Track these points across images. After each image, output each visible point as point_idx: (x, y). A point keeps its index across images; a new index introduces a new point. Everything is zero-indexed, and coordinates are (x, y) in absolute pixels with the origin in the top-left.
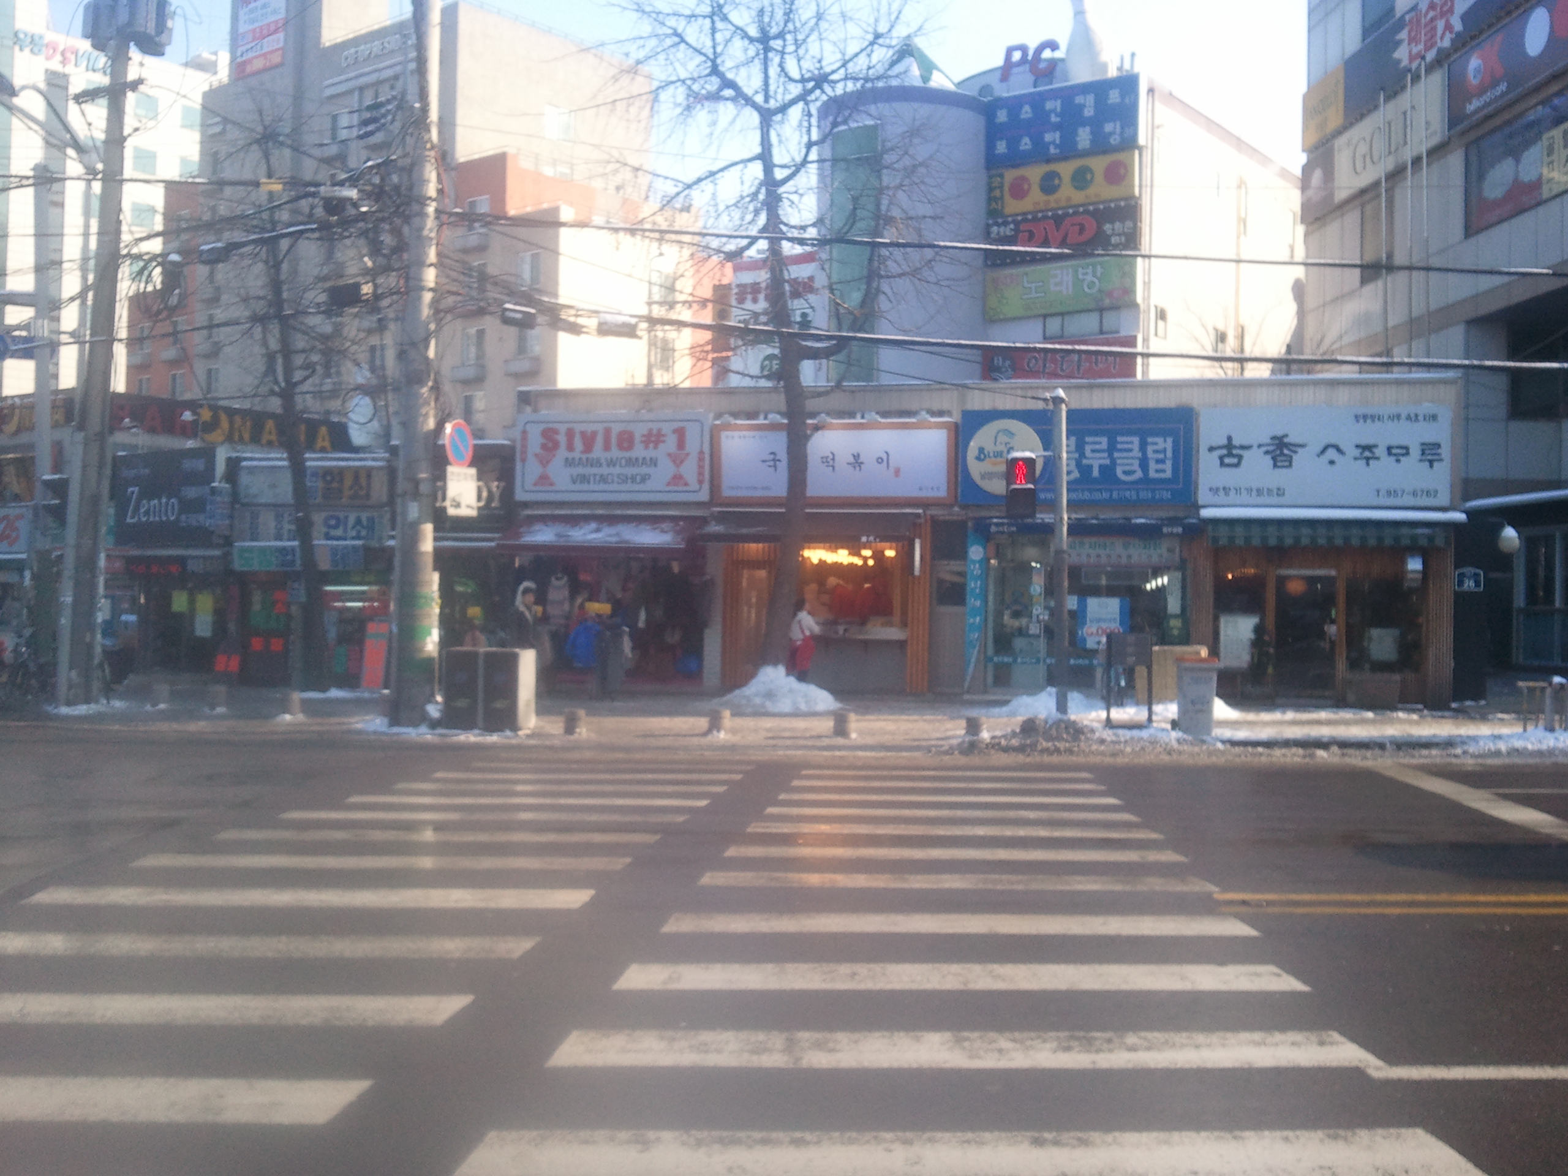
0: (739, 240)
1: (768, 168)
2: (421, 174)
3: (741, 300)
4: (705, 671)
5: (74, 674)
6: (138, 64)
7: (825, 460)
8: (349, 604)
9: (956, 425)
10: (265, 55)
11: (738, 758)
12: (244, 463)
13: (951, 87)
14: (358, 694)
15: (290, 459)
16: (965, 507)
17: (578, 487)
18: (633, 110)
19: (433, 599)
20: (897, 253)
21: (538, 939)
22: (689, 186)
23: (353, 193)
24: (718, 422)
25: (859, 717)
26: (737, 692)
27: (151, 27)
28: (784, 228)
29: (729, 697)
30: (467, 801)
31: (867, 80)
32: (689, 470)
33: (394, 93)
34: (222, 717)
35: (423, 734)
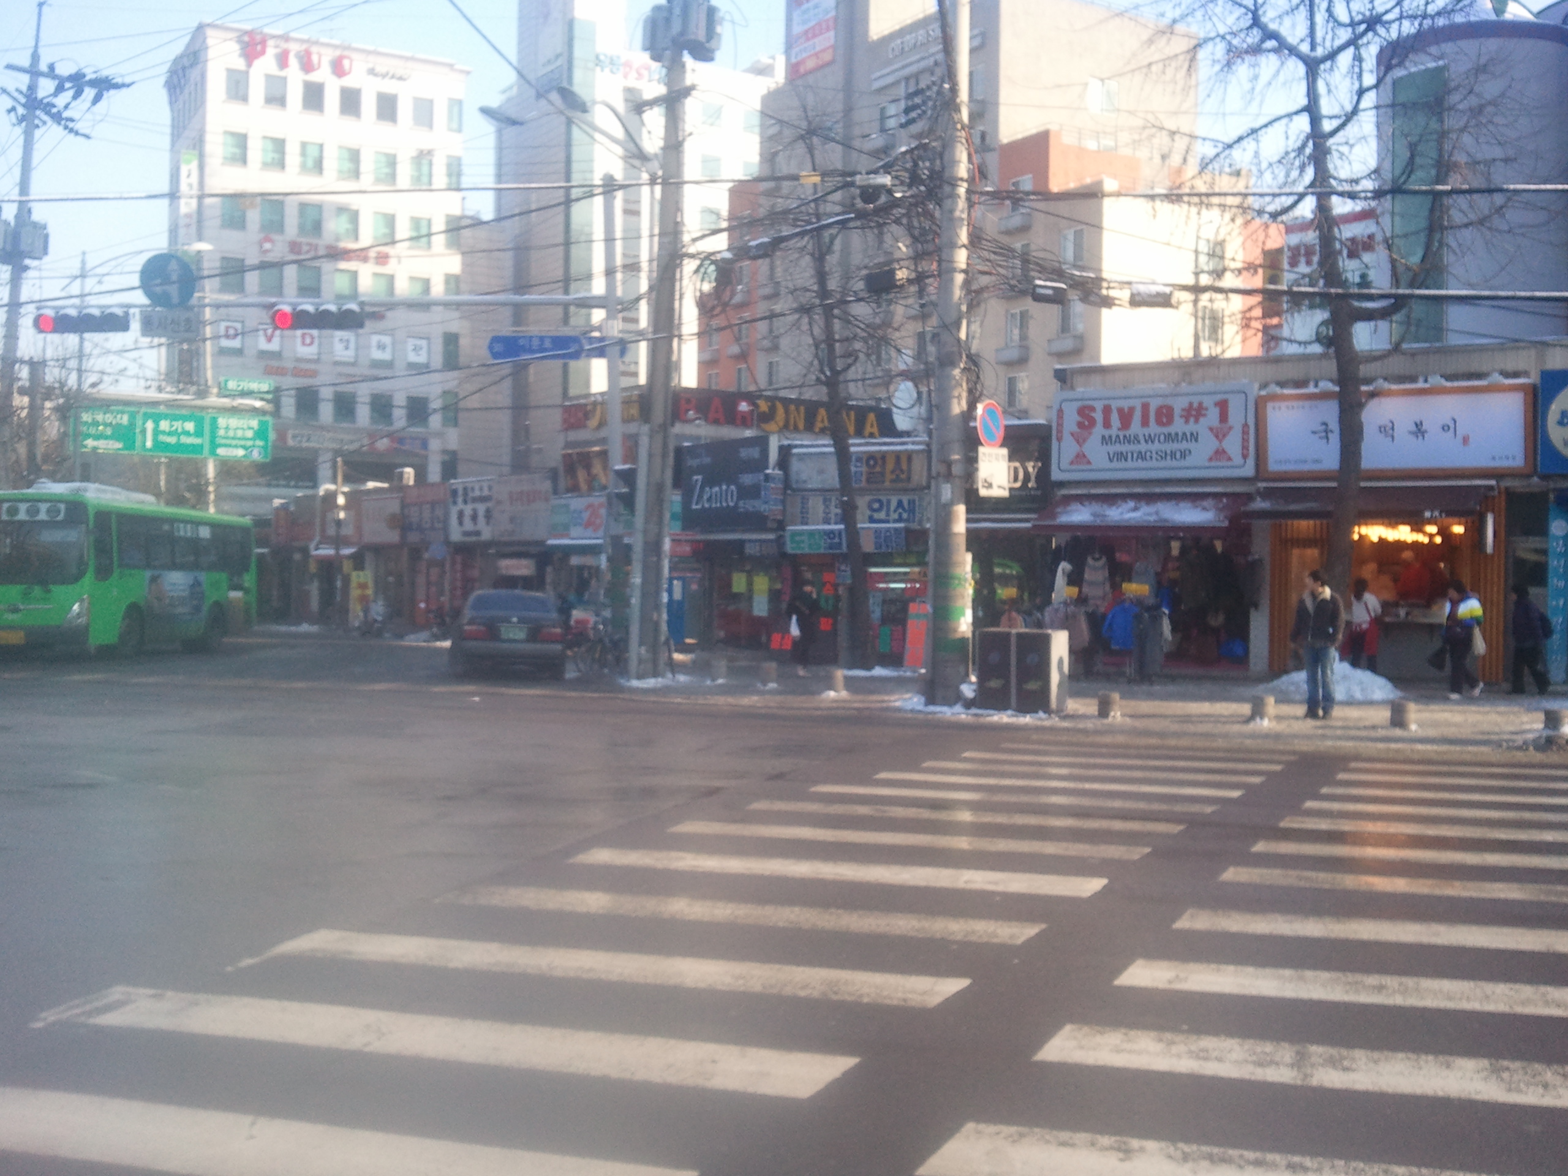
0: (1283, 198)
1: (1315, 120)
2: (953, 154)
3: (1294, 263)
4: (1252, 655)
5: (643, 650)
6: (694, 70)
7: (1382, 429)
8: (893, 586)
9: (1534, 387)
10: (816, 55)
11: (1281, 747)
12: (795, 451)
13: (1529, 17)
14: (901, 673)
15: (835, 445)
16: (1544, 477)
17: (1116, 464)
18: (1170, 72)
19: (966, 580)
20: (1462, 201)
21: (1043, 926)
22: (1230, 146)
23: (886, 180)
24: (1263, 393)
25: (1421, 707)
26: (1285, 678)
27: (701, 35)
28: (1333, 182)
29: (1276, 683)
30: (992, 781)
31: (1425, 16)
32: (1233, 444)
33: (933, 79)
34: (771, 692)
35: (957, 713)
